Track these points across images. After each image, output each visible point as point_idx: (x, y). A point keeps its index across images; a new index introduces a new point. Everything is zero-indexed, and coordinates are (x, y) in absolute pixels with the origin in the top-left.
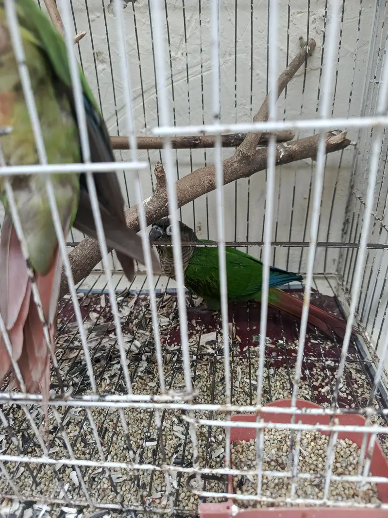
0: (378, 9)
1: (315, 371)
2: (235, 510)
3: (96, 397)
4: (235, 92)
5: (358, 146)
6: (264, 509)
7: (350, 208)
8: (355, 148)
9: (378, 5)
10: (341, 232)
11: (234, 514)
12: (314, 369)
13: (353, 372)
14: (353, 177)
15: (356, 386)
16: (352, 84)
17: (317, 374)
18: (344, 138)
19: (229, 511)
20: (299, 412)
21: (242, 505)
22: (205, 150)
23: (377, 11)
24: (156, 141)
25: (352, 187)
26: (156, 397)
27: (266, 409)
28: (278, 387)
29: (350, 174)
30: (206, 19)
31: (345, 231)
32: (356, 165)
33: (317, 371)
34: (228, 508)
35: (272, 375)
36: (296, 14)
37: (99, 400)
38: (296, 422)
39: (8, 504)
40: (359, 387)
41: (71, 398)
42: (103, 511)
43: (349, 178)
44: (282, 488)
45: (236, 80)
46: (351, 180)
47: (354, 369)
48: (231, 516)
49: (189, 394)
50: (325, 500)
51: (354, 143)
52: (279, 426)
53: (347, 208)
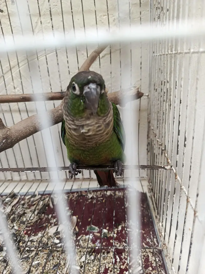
0: (152, 11)
1: (124, 256)
4: (67, 65)
5: (149, 96)
7: (149, 135)
8: (148, 98)
9: (151, 8)
10: (146, 151)
12: (123, 254)
13: (150, 255)
14: (149, 116)
15: (150, 268)
16: (141, 57)
17: (125, 257)
18: (138, 91)
22: (54, 102)
23: (151, 12)
24: (11, 97)
25: (149, 122)
28: (95, 271)
29: (147, 114)
30: (47, 21)
31: (148, 150)
32: (150, 108)
33: (125, 255)
35: (93, 260)
36: (102, 16)
40: (153, 269)
43: (147, 117)
45: (67, 58)
46: (148, 118)
47: (151, 252)
51: (147, 94)
53: (148, 135)
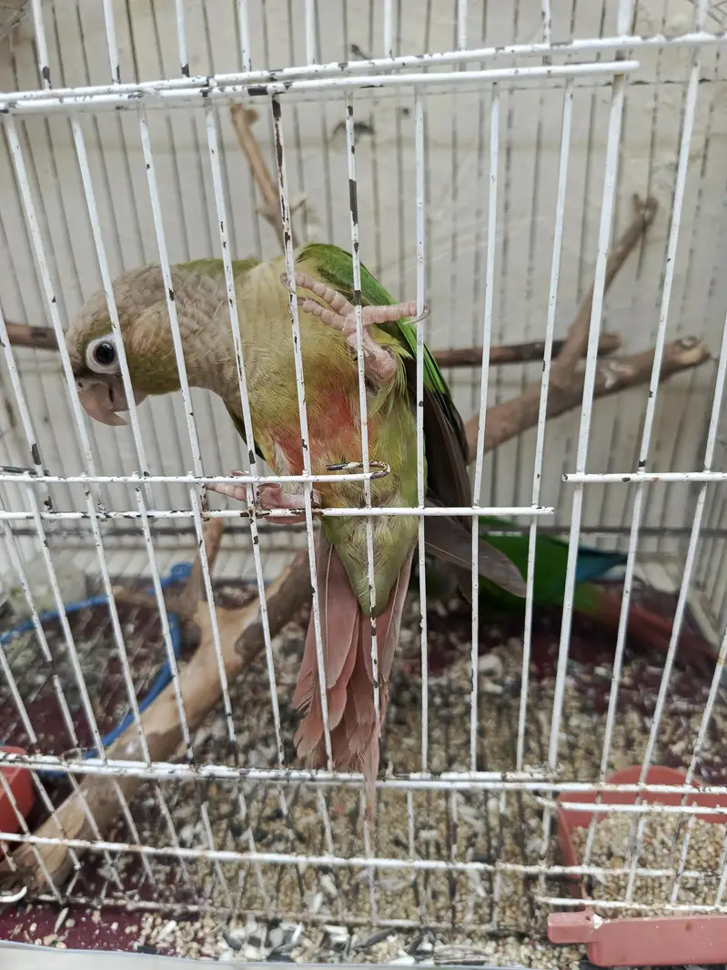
2: (597, 921)
3: (429, 775)
6: (629, 919)
11: (596, 927)
19: (589, 923)
20: (695, 791)
21: (604, 914)
26: (510, 775)
27: (652, 788)
34: (588, 919)
37: (432, 779)
38: (689, 804)
39: (238, 925)
41: (393, 777)
42: (386, 930)
44: (647, 893)
48: (593, 929)
49: (551, 771)
50: (717, 905)
52: (669, 809)
